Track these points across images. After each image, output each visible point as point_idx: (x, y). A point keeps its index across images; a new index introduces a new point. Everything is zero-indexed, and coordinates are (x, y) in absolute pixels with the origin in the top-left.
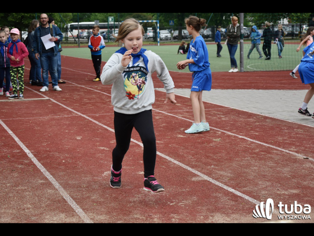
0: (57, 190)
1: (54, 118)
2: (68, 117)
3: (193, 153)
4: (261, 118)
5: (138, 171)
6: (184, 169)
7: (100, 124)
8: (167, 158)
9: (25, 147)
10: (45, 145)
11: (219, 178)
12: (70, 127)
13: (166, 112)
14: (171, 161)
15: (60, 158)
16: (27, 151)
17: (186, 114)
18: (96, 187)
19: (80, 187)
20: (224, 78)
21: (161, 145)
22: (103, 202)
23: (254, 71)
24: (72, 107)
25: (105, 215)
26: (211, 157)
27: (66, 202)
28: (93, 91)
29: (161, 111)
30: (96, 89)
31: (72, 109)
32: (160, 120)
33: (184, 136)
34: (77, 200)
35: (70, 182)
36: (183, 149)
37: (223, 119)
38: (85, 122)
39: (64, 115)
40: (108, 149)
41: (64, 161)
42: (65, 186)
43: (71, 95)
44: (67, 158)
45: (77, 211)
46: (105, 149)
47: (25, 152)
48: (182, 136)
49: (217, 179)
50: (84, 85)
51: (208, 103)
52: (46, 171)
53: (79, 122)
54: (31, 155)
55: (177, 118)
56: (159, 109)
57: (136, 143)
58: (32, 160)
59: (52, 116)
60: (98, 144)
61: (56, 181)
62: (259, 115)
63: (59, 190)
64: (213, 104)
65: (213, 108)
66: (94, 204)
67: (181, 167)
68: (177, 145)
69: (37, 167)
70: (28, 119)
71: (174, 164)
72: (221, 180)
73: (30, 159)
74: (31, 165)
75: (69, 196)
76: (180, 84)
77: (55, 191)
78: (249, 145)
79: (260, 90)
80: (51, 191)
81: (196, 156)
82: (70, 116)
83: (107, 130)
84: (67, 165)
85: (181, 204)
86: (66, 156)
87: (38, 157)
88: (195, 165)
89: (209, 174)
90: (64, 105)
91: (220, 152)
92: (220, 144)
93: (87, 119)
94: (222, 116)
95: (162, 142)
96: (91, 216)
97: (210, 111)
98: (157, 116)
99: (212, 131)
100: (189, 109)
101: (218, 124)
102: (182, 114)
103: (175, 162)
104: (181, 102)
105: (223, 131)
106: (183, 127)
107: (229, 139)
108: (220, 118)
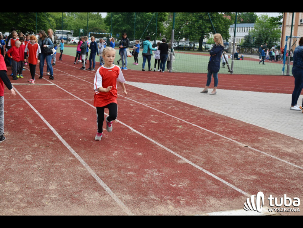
0: (85, 168)
1: (62, 101)
2: (72, 101)
3: (168, 137)
4: (200, 109)
5: (137, 152)
6: (168, 151)
8: (153, 141)
9: (50, 125)
10: (63, 125)
11: (196, 161)
12: (76, 109)
13: (136, 101)
14: (157, 144)
15: (77, 137)
16: (52, 129)
17: (150, 103)
18: (112, 165)
19: (101, 165)
20: (161, 76)
21: (144, 129)
22: (123, 181)
23: (178, 72)
24: (72, 93)
25: (128, 195)
26: (182, 142)
27: (95, 180)
28: (81, 80)
29: (132, 100)
30: (83, 78)
31: (72, 94)
32: (135, 107)
33: (156, 122)
34: (103, 179)
35: (92, 161)
36: (160, 134)
37: (176, 109)
38: (85, 106)
39: (69, 99)
41: (81, 140)
42: (90, 164)
43: (68, 83)
44: (82, 136)
45: (106, 190)
47: (51, 130)
48: (154, 122)
49: (195, 163)
50: (74, 75)
51: (160, 95)
52: (71, 148)
53: (81, 105)
54: (56, 133)
55: (145, 107)
56: (130, 97)
57: (126, 126)
58: (58, 137)
59: (61, 99)
61: (82, 159)
62: (197, 107)
63: (86, 168)
64: (163, 96)
65: (165, 99)
66: (117, 183)
67: (165, 150)
68: (154, 129)
69: (63, 144)
70: (46, 101)
71: (160, 147)
72: (199, 164)
73: (57, 137)
74: (59, 142)
75: (95, 173)
76: (135, 79)
77: (84, 169)
78: (203, 133)
79: (188, 87)
80: (80, 168)
81: (171, 140)
82: (73, 100)
84: (85, 144)
85: (181, 186)
86: (81, 135)
87: (62, 135)
88: (174, 148)
89: (188, 158)
90: (66, 90)
91: (187, 138)
92: (183, 131)
93: (85, 103)
95: (144, 126)
96: (119, 196)
97: (163, 102)
98: (131, 104)
99: (172, 119)
100: (150, 99)
101: (174, 113)
102: (147, 103)
103: (160, 145)
104: (142, 93)
105: (180, 119)
106: (152, 114)
107: (187, 127)
108: (173, 108)
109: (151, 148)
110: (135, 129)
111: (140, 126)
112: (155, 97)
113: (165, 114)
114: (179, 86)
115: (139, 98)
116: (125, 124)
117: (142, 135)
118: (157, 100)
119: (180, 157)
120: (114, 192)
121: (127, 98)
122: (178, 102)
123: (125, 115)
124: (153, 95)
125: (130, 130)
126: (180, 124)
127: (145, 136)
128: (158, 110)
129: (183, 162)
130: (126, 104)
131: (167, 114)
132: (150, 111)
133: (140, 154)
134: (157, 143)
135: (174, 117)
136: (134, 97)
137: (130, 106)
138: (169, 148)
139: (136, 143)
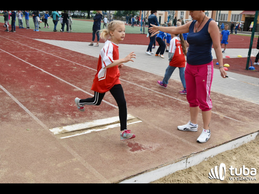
3: (67, 75)
4: (88, 56)
5: (46, 85)
6: (67, 84)
7: (17, 58)
8: (57, 77)
11: (86, 89)
12: (3, 59)
13: (45, 52)
15: (5, 77)
17: (54, 53)
18: (30, 95)
19: (22, 95)
21: (51, 70)
22: (37, 104)
25: (41, 113)
26: (76, 77)
27: (18, 105)
30: (7, 38)
32: (44, 56)
34: (23, 104)
35: (16, 92)
36: (62, 73)
37: (72, 56)
38: (9, 56)
40: (26, 72)
41: (7, 79)
42: (14, 94)
45: (26, 111)
46: (25, 72)
48: (58, 65)
49: (85, 90)
50: (1, 35)
51: (61, 48)
53: (6, 56)
55: (51, 56)
56: (41, 50)
60: (20, 69)
61: (8, 92)
62: (86, 55)
63: (11, 97)
64: (64, 48)
65: (65, 50)
67: (65, 83)
68: (58, 70)
71: (62, 81)
72: (88, 91)
75: (18, 101)
76: (45, 37)
78: (90, 71)
79: (80, 42)
80: (7, 98)
81: (69, 77)
83: (22, 61)
84: (10, 82)
86: (7, 76)
88: (71, 82)
89: (80, 87)
91: (80, 75)
92: (77, 70)
93: (9, 54)
94: (71, 55)
95: (51, 68)
96: (35, 114)
97: (64, 52)
98: (42, 54)
99: (70, 63)
100: (55, 50)
101: (71, 59)
102: (53, 53)
103: (62, 80)
104: (49, 47)
105: (75, 63)
106: (56, 60)
107: (80, 67)
108: (70, 56)
109: (56, 82)
110: (45, 70)
111: (48, 68)
112: (58, 49)
113: (65, 60)
114: (74, 42)
115: (47, 50)
116: (38, 68)
117: (50, 74)
118: (60, 51)
119: (75, 87)
120: (31, 112)
121: (39, 50)
122: (74, 52)
123: (37, 61)
124: (57, 48)
125: (41, 71)
126: (75, 66)
127: (52, 75)
128: (60, 58)
129: (77, 90)
130: (38, 54)
131: (66, 60)
132: (55, 59)
133: (49, 86)
134: (60, 79)
135: (71, 61)
136: (44, 49)
137: (41, 55)
138: (68, 82)
139: (46, 80)
